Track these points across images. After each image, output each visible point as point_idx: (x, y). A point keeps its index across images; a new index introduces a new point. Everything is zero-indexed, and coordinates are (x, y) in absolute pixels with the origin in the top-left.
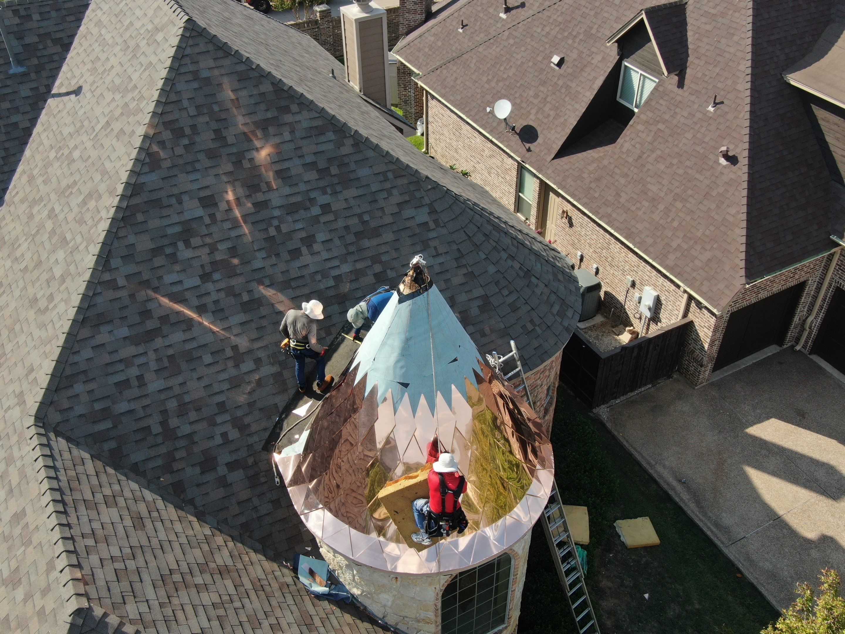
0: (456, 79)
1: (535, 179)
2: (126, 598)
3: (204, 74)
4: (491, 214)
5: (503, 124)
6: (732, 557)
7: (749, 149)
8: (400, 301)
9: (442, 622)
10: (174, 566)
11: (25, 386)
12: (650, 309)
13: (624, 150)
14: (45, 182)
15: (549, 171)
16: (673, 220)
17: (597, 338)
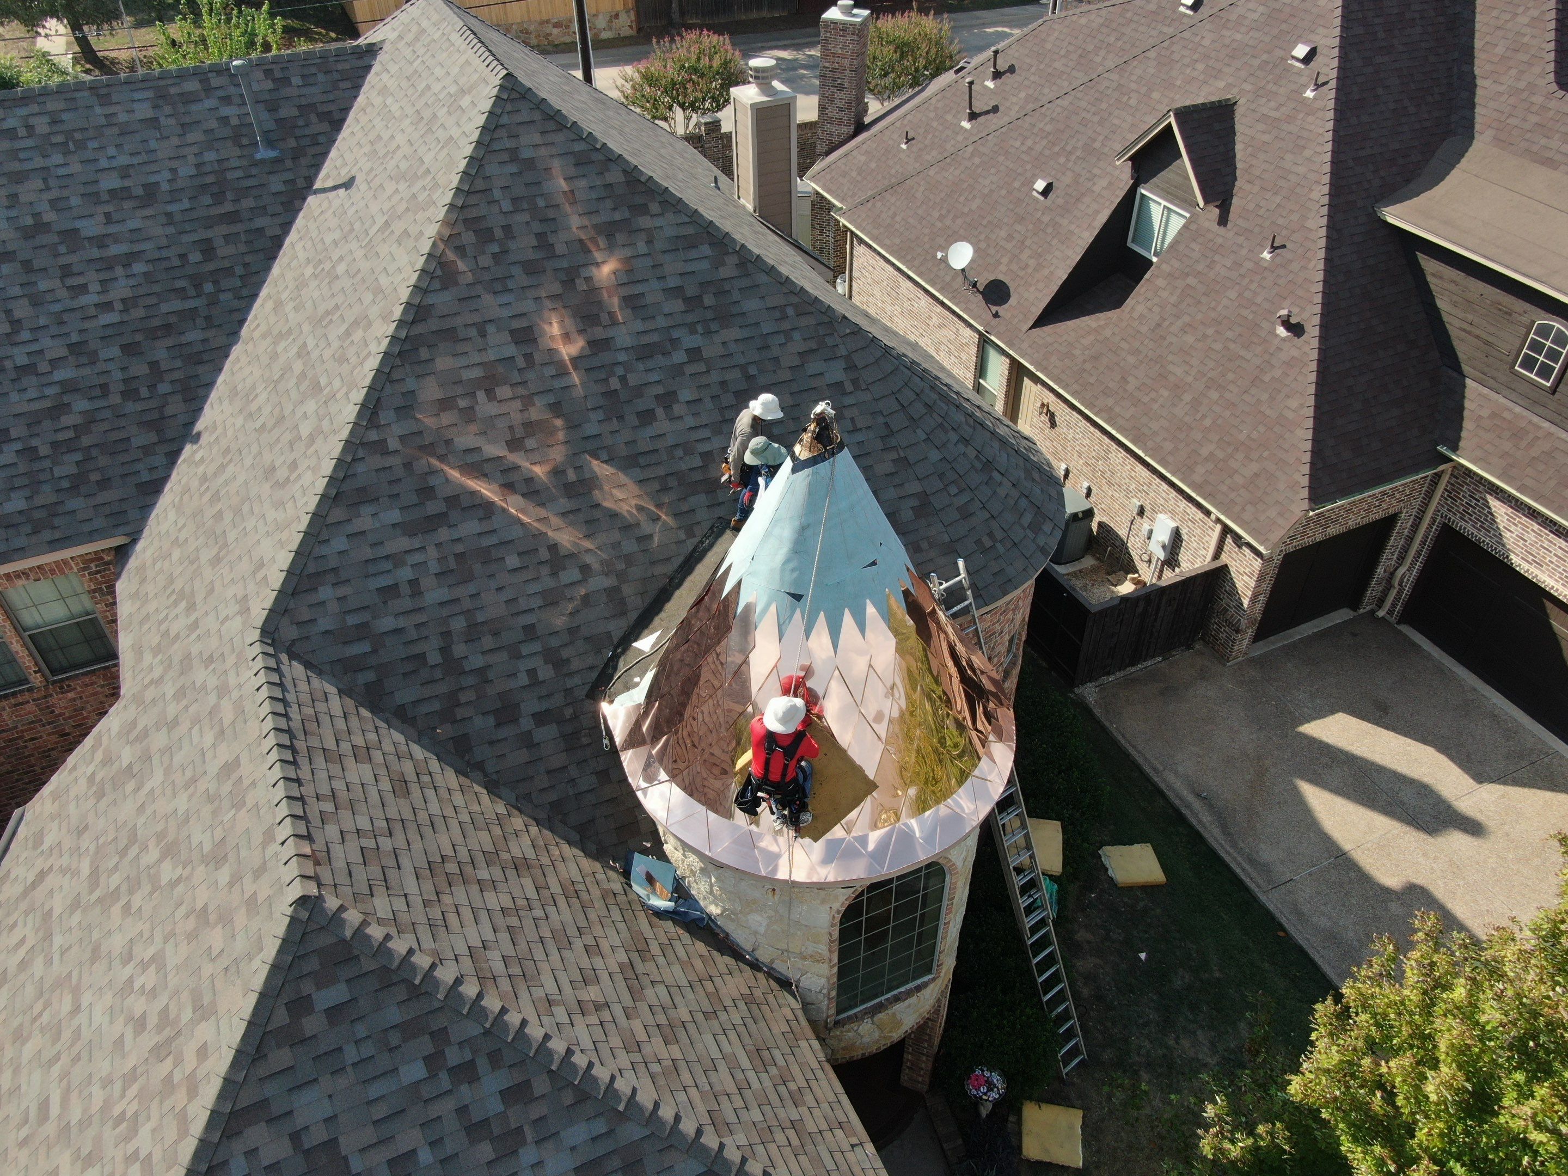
0: (895, 214)
1: (1003, 358)
2: (374, 888)
3: (526, 154)
4: (937, 378)
5: (960, 279)
6: (1271, 907)
7: (1321, 314)
8: (794, 470)
9: (840, 961)
10: (449, 851)
11: (251, 587)
12: (1164, 547)
13: (1136, 315)
14: (296, 309)
15: (1025, 346)
16: (1204, 416)
17: (1085, 587)
